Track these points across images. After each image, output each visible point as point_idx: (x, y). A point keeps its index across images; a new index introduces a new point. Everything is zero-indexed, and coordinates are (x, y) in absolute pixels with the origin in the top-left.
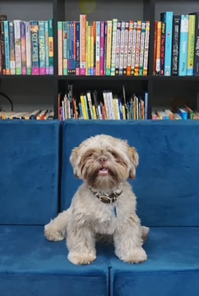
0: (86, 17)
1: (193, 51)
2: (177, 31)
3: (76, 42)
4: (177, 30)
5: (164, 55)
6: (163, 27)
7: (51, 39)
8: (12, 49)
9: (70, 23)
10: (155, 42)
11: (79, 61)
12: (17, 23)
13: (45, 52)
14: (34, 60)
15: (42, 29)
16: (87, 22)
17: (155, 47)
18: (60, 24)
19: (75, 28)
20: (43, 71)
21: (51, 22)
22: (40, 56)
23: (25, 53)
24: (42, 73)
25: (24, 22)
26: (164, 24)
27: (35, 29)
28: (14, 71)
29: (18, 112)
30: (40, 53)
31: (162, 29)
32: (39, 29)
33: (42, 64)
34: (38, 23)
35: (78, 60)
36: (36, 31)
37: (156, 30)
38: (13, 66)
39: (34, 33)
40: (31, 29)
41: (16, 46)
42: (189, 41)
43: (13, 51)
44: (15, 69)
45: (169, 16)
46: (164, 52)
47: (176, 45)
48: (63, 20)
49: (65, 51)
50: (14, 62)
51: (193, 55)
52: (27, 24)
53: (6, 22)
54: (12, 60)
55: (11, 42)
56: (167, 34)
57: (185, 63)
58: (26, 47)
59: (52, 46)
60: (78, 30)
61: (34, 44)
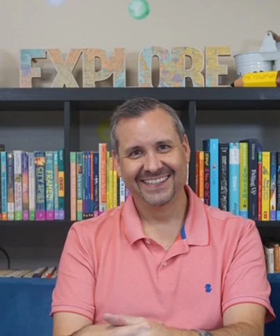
0: (107, 146)
1: (246, 188)
2: (225, 163)
3: (94, 177)
4: (224, 161)
5: (209, 194)
6: (207, 158)
7: (62, 174)
8: (10, 188)
9: (86, 154)
10: (197, 177)
11: (98, 202)
12: (18, 154)
13: (54, 191)
14: (40, 202)
15: (49, 161)
16: (108, 153)
17: (197, 183)
18: (73, 155)
19: (92, 160)
20: (50, 215)
21: (61, 153)
22: (47, 196)
23: (28, 192)
24: (50, 217)
25: (27, 153)
26: (207, 155)
27: (41, 162)
28: (13, 216)
29: (17, 270)
30: (47, 191)
31: (205, 160)
32: (46, 161)
33: (49, 206)
34: (44, 154)
35: (97, 200)
36: (42, 164)
37: (197, 162)
38: (11, 209)
39: (40, 166)
40: (36, 162)
41: (16, 183)
42: (242, 175)
43: (11, 189)
44: (14, 213)
45: (214, 145)
46: (209, 190)
47: (225, 180)
48: (77, 149)
49: (79, 190)
50: (13, 204)
51: (247, 193)
52: (31, 155)
53: (3, 154)
54: (11, 202)
55: (10, 179)
56: (211, 167)
57: (237, 203)
58: (28, 185)
59: (63, 182)
60: (96, 162)
61: (39, 181)
